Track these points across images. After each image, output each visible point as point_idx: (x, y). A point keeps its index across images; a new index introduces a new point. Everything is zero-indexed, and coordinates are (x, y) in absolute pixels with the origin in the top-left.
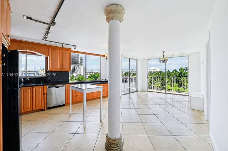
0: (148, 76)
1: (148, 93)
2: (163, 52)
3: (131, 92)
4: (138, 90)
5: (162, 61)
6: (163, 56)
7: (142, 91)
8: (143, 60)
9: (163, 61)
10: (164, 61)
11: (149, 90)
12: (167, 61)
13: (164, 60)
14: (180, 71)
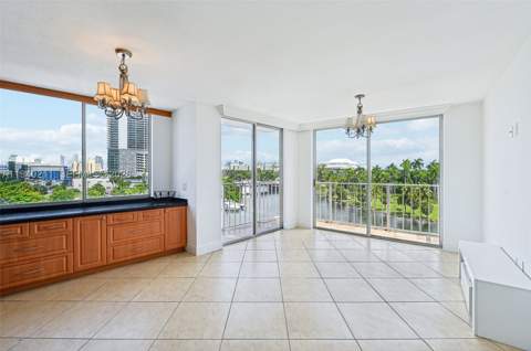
0: (314, 181)
1: (314, 233)
2: (359, 97)
3: (258, 231)
4: (285, 225)
5: (353, 132)
6: (360, 112)
7: (297, 227)
8: (301, 132)
9: (359, 131)
10: (362, 129)
11: (318, 225)
12: (371, 129)
13: (360, 125)
14: (402, 168)
